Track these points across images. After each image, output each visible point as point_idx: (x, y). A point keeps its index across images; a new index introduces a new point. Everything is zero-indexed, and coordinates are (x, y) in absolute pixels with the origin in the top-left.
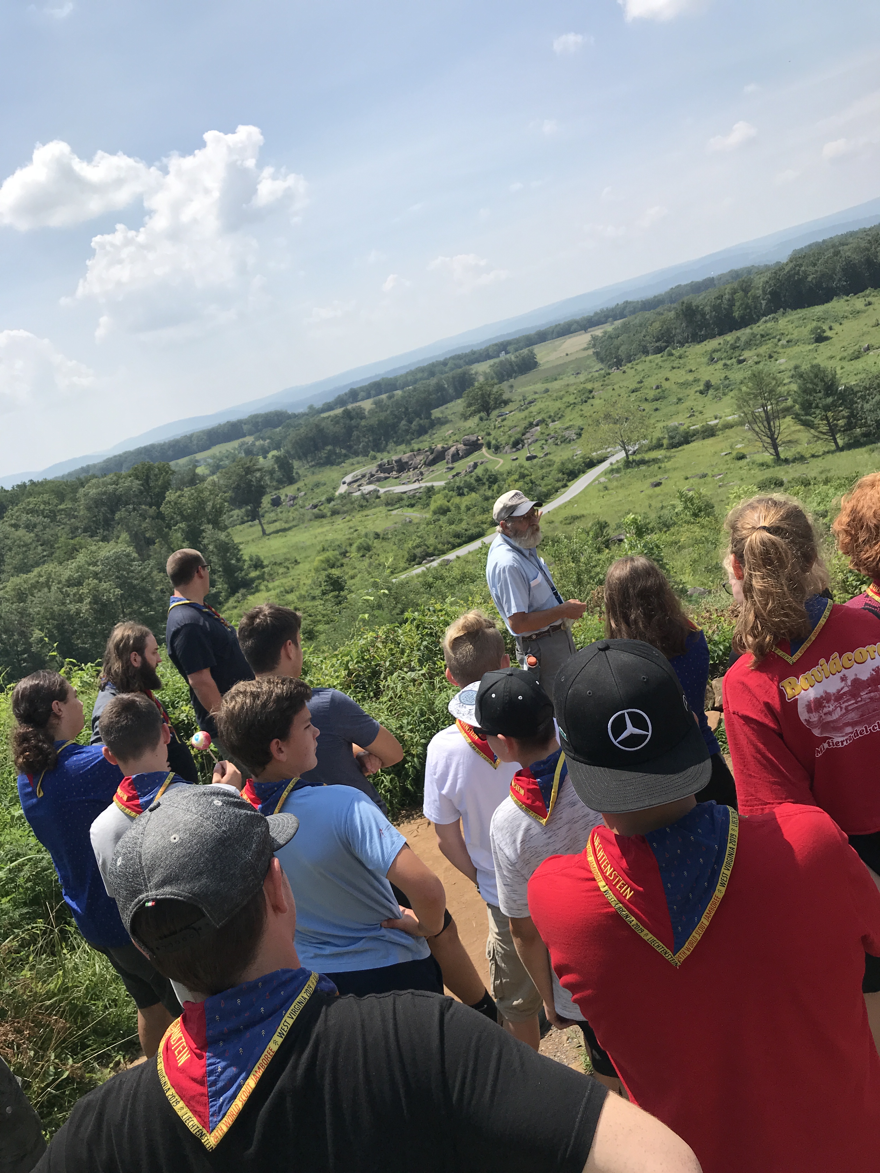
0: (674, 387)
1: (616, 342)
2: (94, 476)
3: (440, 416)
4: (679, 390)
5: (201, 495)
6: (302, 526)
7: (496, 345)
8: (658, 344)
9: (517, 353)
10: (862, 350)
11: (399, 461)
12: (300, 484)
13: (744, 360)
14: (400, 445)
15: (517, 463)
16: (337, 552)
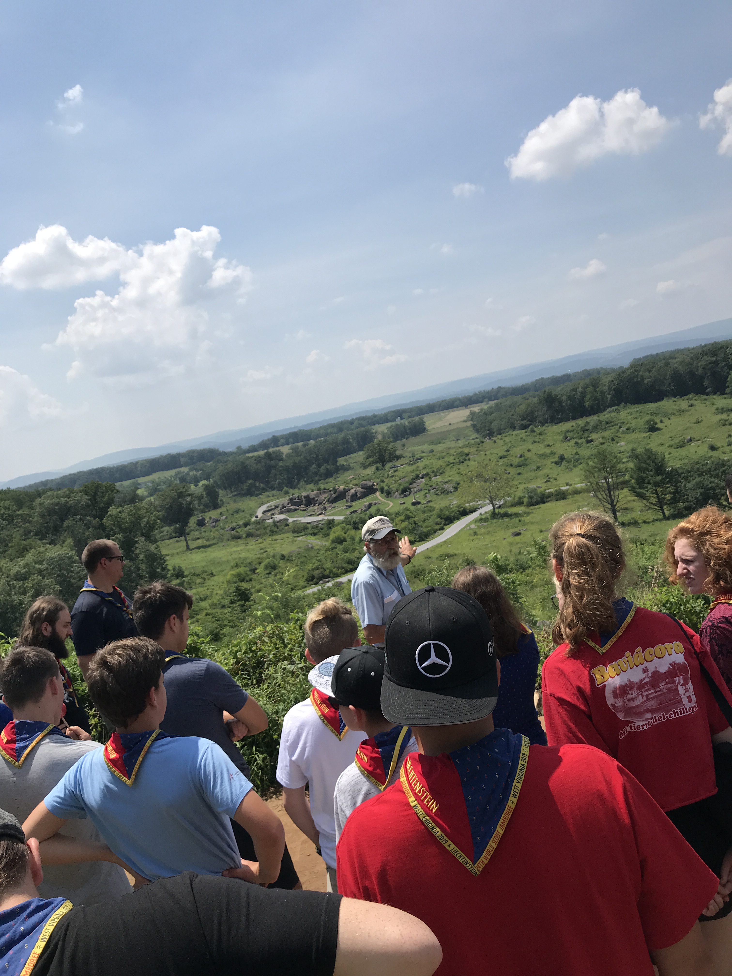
0: (535, 458)
1: (490, 418)
2: (51, 489)
3: (344, 463)
4: (538, 460)
5: (139, 512)
6: (221, 544)
7: (394, 411)
8: (523, 422)
9: (410, 420)
10: (686, 441)
11: (307, 497)
12: (223, 509)
13: (591, 441)
14: (310, 484)
15: (404, 506)
16: (247, 569)
